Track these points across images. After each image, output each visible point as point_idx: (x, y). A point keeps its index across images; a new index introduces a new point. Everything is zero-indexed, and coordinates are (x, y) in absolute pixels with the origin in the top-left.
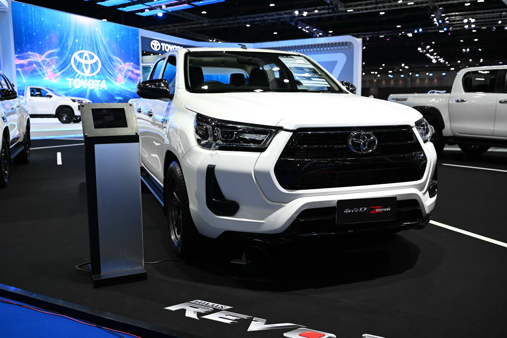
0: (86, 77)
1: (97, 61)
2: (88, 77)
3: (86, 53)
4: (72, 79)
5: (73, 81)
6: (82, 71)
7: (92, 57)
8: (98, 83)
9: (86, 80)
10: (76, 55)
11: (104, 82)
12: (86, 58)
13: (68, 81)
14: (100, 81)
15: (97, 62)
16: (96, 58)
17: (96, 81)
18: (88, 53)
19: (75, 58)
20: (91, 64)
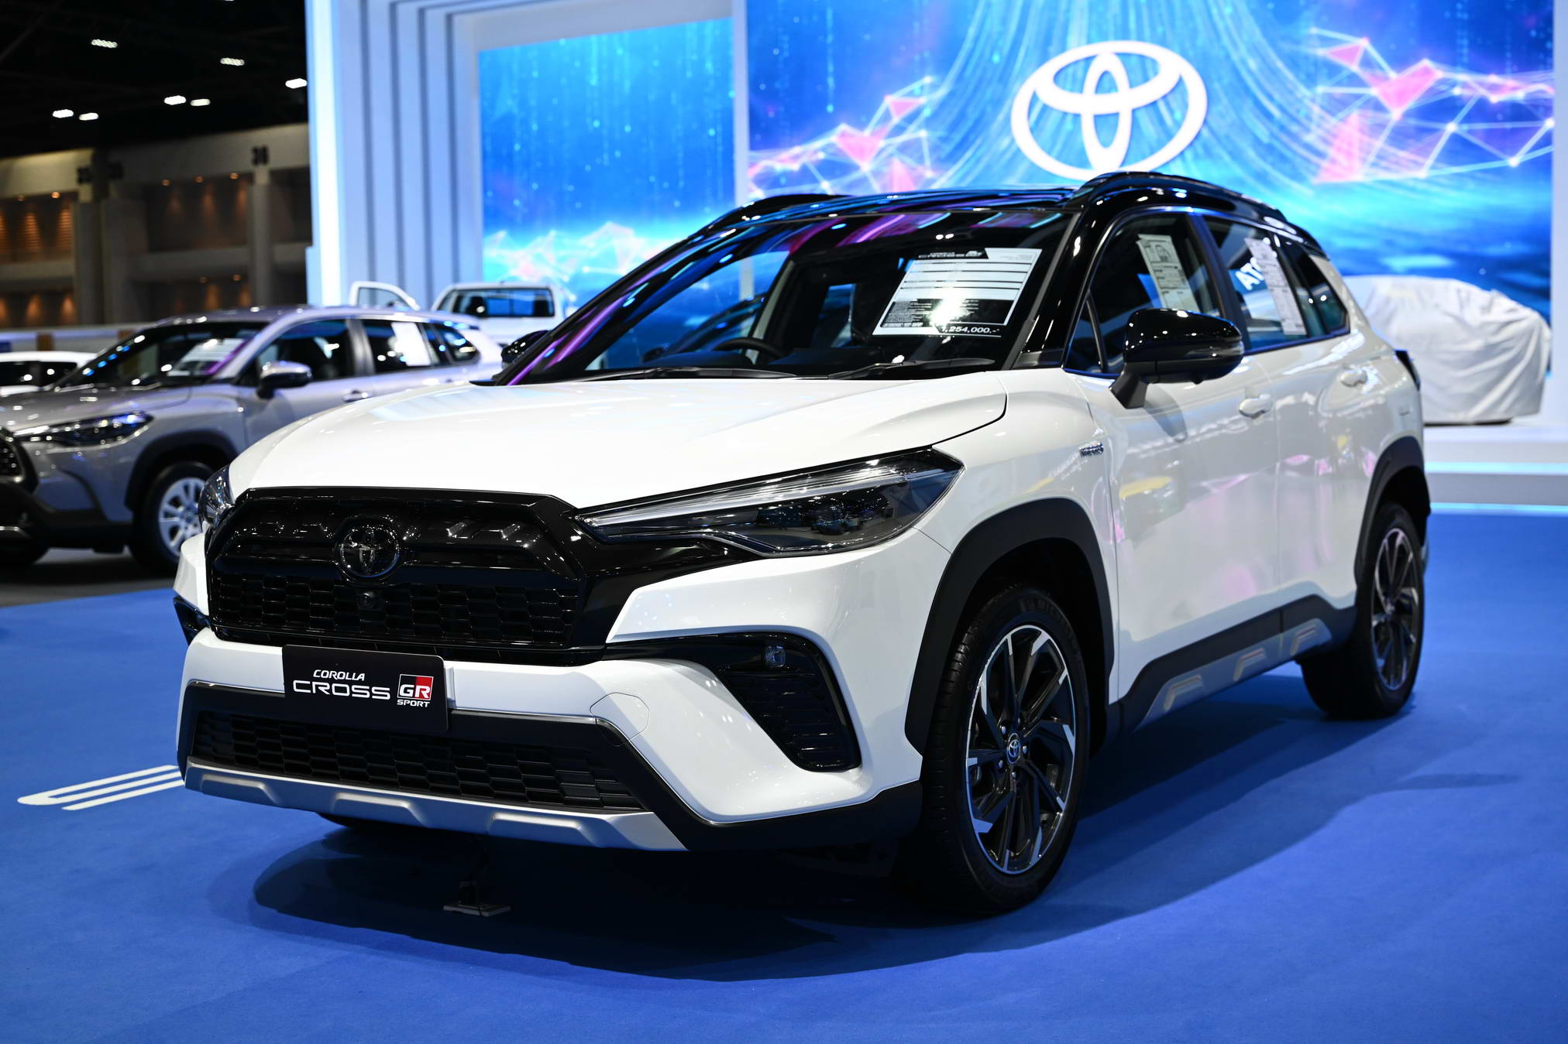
1: (1180, 78)
3: (1108, 54)
10: (1042, 81)
15: (1178, 90)
18: (1118, 54)
19: (1034, 98)
20: (1135, 111)
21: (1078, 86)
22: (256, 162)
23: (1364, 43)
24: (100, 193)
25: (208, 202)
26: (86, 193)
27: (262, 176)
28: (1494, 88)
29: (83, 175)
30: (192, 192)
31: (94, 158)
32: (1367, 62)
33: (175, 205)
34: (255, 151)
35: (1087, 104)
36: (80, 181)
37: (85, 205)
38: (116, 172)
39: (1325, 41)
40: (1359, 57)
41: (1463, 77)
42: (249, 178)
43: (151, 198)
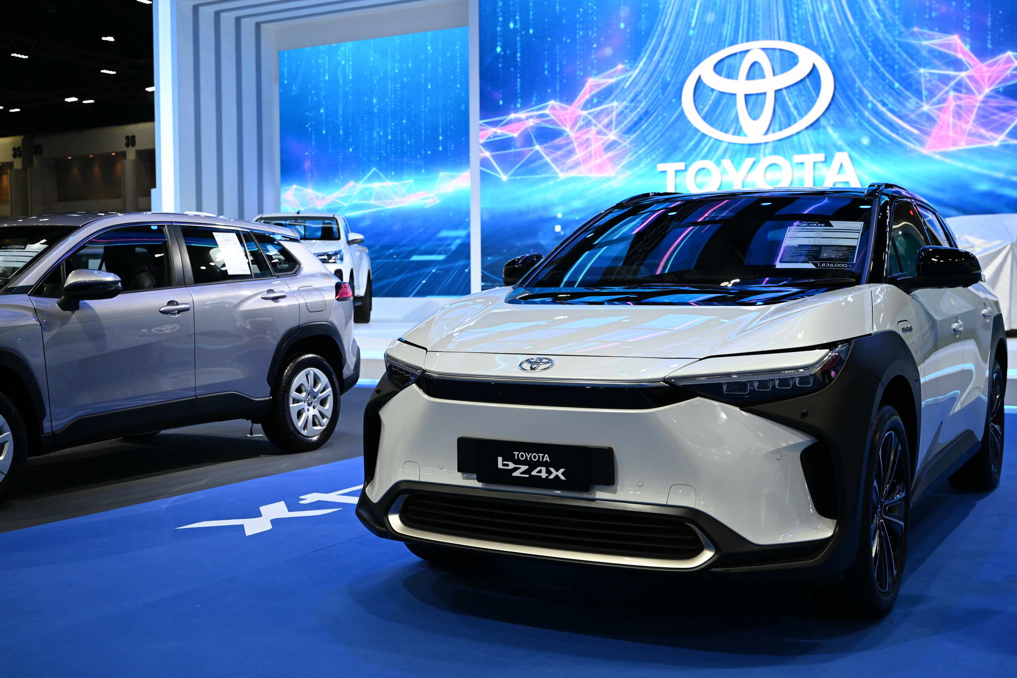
0: (747, 149)
1: (814, 66)
3: (756, 50)
4: (681, 166)
5: (686, 169)
6: (733, 127)
7: (784, 61)
8: (809, 166)
10: (705, 70)
11: (841, 157)
13: (664, 172)
14: (821, 157)
15: (813, 76)
17: (798, 158)
18: (763, 49)
19: (699, 83)
20: (777, 91)
22: (127, 145)
24: (27, 164)
25: (97, 170)
26: (18, 164)
27: (131, 154)
29: (17, 152)
30: (86, 163)
31: (23, 141)
33: (76, 171)
34: (127, 138)
36: (14, 156)
37: (17, 171)
38: (38, 150)
42: (123, 155)
43: (60, 167)
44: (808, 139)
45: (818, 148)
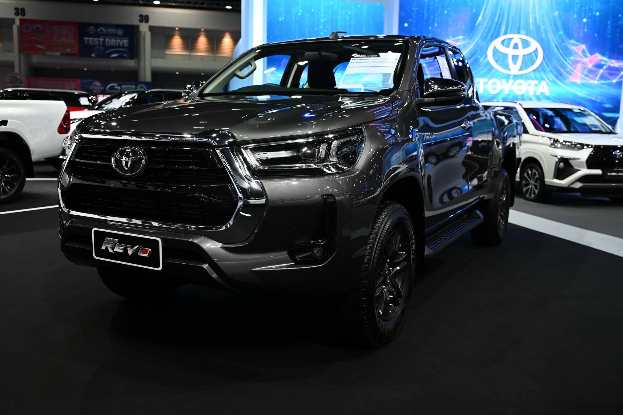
0: (511, 77)
1: (536, 49)
2: (515, 77)
3: (516, 38)
4: (486, 80)
5: (487, 82)
6: (507, 67)
7: (526, 44)
8: (532, 85)
9: (511, 81)
10: (497, 43)
11: (543, 83)
12: (516, 46)
13: (479, 82)
14: (536, 82)
15: (536, 52)
16: (535, 45)
17: (529, 82)
18: (520, 39)
19: (495, 48)
20: (524, 56)
21: (508, 46)
23: (583, 47)
28: (612, 63)
32: (583, 52)
35: (510, 52)
39: (574, 45)
40: (581, 50)
41: (605, 59)
44: (532, 75)
45: (536, 78)
